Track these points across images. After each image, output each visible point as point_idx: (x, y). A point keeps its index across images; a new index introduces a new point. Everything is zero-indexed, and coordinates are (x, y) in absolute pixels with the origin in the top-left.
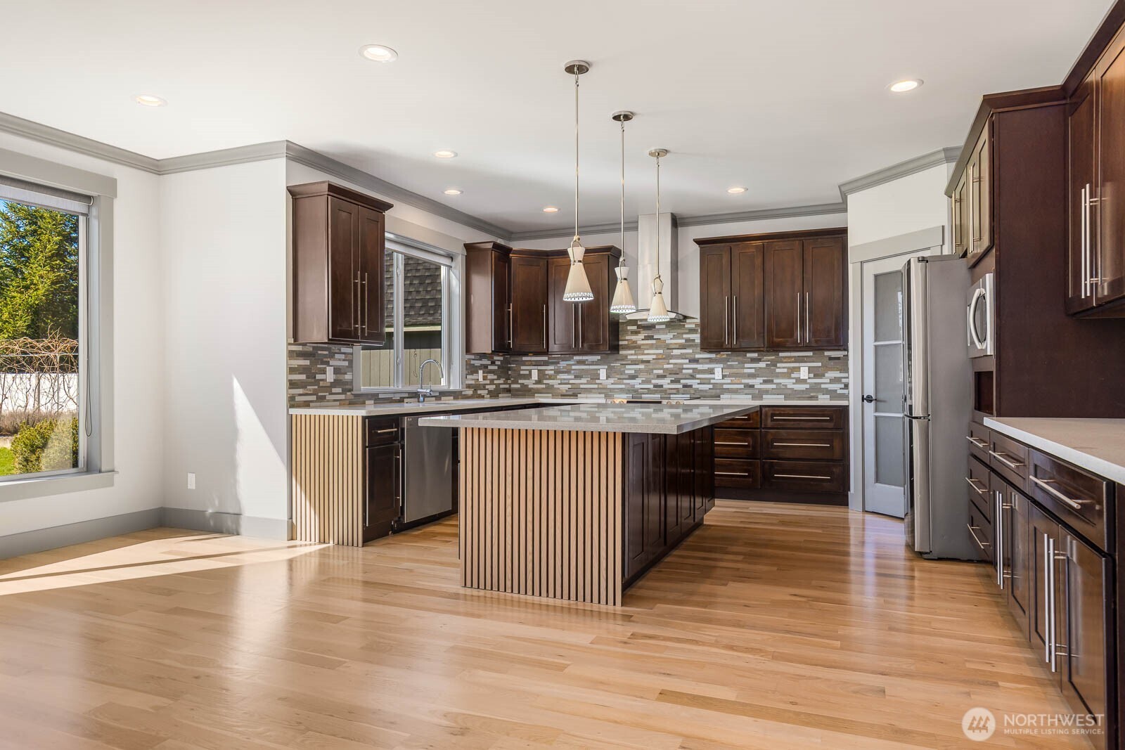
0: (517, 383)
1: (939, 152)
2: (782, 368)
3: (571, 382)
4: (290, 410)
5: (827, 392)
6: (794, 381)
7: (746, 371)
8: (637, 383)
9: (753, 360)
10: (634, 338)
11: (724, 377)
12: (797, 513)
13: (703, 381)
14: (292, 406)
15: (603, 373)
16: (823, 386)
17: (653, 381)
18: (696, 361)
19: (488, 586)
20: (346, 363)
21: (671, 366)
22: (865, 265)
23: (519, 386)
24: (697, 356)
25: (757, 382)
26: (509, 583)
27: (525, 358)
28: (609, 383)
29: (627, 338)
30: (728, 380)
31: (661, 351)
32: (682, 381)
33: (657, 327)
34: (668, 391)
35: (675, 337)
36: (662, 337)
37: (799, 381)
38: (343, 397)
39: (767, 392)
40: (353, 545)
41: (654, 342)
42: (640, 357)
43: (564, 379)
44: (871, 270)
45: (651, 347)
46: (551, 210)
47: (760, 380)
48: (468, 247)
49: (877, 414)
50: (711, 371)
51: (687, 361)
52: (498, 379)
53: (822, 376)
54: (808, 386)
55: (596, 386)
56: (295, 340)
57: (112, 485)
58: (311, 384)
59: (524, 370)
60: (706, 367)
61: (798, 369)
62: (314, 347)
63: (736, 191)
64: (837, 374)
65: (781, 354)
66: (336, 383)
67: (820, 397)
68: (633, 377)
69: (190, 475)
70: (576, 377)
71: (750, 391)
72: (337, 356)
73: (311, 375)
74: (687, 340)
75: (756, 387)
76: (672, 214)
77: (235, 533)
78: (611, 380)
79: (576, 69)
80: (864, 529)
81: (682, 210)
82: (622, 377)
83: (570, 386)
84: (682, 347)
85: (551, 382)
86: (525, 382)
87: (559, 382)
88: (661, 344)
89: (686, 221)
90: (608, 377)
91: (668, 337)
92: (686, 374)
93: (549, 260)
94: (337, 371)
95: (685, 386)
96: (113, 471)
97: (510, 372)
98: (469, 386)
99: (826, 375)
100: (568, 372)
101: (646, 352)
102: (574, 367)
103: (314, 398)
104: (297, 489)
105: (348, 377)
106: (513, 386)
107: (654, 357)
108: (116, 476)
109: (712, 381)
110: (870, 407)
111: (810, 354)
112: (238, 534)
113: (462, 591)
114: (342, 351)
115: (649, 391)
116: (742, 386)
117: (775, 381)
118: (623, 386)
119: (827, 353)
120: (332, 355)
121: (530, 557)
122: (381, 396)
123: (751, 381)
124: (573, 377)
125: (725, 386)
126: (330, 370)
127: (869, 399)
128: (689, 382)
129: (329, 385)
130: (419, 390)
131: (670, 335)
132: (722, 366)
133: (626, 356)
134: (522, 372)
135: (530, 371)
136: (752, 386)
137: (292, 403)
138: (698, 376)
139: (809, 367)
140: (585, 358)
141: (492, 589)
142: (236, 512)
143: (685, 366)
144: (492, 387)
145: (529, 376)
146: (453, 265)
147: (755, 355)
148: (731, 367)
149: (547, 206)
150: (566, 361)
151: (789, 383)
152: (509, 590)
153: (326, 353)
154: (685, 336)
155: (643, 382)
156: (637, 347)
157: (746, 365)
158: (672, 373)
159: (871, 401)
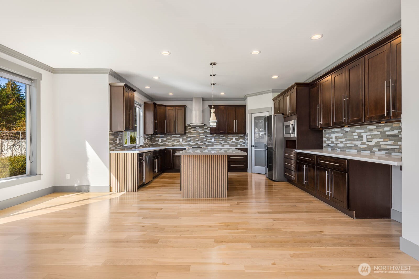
0: (154, 143)
1: (271, 90)
2: (229, 139)
3: (171, 142)
4: (110, 152)
5: (240, 144)
6: (232, 142)
7: (220, 139)
8: (191, 143)
9: (222, 137)
10: (190, 130)
11: (214, 141)
12: (236, 174)
13: (209, 142)
14: (110, 151)
15: (181, 140)
16: (239, 143)
17: (196, 142)
18: (207, 137)
19: (190, 197)
20: (121, 137)
21: (201, 138)
22: (252, 114)
23: (155, 144)
24: (207, 135)
25: (223, 142)
26: (196, 195)
27: (157, 136)
28: (183, 143)
29: (188, 130)
30: (215, 142)
31: (198, 134)
32: (203, 142)
33: (197, 127)
34: (200, 145)
35: (201, 130)
36: (198, 130)
37: (233, 142)
38: (120, 148)
39: (225, 145)
40: (134, 191)
41: (196, 131)
42: (192, 135)
43: (169, 142)
44: (254, 116)
45: (195, 133)
46: (171, 94)
47: (224, 142)
48: (145, 102)
49: (255, 150)
50: (211, 139)
51: (205, 137)
52: (150, 142)
53: (238, 141)
54: (235, 143)
55: (179, 143)
56: (111, 130)
57: (40, 179)
58: (114, 144)
59: (157, 139)
60: (210, 138)
61: (233, 139)
62: (115, 132)
63: (222, 94)
64: (242, 140)
65: (229, 135)
66: (119, 143)
67: (238, 146)
68: (190, 141)
69: (67, 174)
70: (173, 141)
71: (221, 144)
72: (119, 135)
73: (114, 141)
74: (205, 131)
75: (223, 143)
76: (202, 98)
77: (87, 192)
78: (183, 142)
79: (213, 64)
80: (252, 177)
81: (204, 97)
82: (187, 141)
83: (171, 144)
84: (204, 133)
85: (165, 142)
86: (157, 142)
87: (168, 142)
88: (198, 132)
89: (205, 100)
90: (182, 141)
91: (199, 130)
92: (205, 140)
93: (167, 108)
94: (119, 140)
95: (204, 143)
96: (40, 174)
97: (152, 140)
98: (145, 144)
99: (239, 140)
100: (171, 139)
101: (193, 134)
102: (172, 138)
103: (114, 148)
104: (112, 176)
105: (121, 141)
106: (153, 144)
107: (196, 135)
108: (42, 176)
109: (211, 142)
110: (253, 148)
111: (236, 135)
112: (88, 192)
113: (182, 199)
114: (120, 133)
115: (194, 145)
116: (219, 143)
117: (227, 142)
118: (187, 143)
119: (240, 135)
120: (118, 135)
121: (202, 188)
122: (128, 147)
123: (221, 142)
124: (172, 141)
125: (215, 143)
126: (118, 139)
127: (253, 146)
128: (205, 142)
129: (117, 144)
130: (136, 145)
131: (200, 130)
132: (214, 138)
133: (188, 135)
134: (156, 140)
135: (159, 139)
136: (222, 143)
137: (111, 150)
138: (208, 141)
139: (235, 139)
140: (176, 136)
141: (191, 197)
142: (88, 185)
143: (204, 138)
144: (149, 144)
145: (158, 141)
146: (141, 108)
147: (222, 135)
148: (216, 138)
149: (170, 93)
150: (170, 136)
151: (231, 142)
152: (196, 197)
153: (117, 134)
154: (204, 130)
155: (193, 142)
156: (190, 133)
157: (220, 138)
158: (200, 140)
159: (254, 147)
